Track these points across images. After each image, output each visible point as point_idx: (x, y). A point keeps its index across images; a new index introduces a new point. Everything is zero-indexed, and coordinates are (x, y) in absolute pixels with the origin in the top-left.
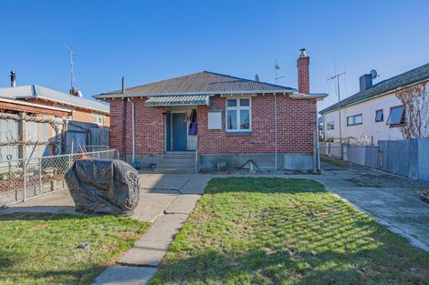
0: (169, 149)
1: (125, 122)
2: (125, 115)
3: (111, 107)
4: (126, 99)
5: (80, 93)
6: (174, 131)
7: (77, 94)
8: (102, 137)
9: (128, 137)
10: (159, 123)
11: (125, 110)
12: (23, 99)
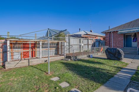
0: (124, 47)
1: (110, 39)
2: (110, 37)
3: (106, 35)
4: (110, 32)
5: (92, 31)
6: (126, 41)
7: (92, 32)
8: (103, 43)
9: (110, 43)
10: (122, 39)
11: (110, 35)
12: (85, 35)
